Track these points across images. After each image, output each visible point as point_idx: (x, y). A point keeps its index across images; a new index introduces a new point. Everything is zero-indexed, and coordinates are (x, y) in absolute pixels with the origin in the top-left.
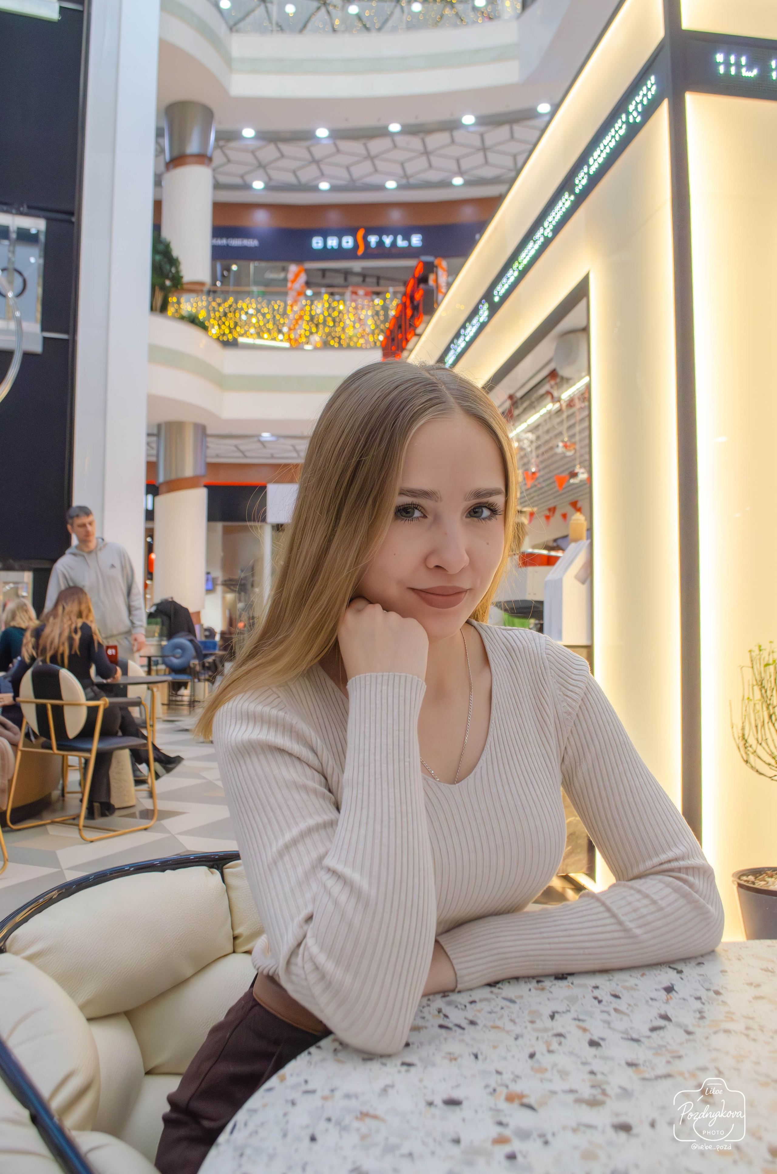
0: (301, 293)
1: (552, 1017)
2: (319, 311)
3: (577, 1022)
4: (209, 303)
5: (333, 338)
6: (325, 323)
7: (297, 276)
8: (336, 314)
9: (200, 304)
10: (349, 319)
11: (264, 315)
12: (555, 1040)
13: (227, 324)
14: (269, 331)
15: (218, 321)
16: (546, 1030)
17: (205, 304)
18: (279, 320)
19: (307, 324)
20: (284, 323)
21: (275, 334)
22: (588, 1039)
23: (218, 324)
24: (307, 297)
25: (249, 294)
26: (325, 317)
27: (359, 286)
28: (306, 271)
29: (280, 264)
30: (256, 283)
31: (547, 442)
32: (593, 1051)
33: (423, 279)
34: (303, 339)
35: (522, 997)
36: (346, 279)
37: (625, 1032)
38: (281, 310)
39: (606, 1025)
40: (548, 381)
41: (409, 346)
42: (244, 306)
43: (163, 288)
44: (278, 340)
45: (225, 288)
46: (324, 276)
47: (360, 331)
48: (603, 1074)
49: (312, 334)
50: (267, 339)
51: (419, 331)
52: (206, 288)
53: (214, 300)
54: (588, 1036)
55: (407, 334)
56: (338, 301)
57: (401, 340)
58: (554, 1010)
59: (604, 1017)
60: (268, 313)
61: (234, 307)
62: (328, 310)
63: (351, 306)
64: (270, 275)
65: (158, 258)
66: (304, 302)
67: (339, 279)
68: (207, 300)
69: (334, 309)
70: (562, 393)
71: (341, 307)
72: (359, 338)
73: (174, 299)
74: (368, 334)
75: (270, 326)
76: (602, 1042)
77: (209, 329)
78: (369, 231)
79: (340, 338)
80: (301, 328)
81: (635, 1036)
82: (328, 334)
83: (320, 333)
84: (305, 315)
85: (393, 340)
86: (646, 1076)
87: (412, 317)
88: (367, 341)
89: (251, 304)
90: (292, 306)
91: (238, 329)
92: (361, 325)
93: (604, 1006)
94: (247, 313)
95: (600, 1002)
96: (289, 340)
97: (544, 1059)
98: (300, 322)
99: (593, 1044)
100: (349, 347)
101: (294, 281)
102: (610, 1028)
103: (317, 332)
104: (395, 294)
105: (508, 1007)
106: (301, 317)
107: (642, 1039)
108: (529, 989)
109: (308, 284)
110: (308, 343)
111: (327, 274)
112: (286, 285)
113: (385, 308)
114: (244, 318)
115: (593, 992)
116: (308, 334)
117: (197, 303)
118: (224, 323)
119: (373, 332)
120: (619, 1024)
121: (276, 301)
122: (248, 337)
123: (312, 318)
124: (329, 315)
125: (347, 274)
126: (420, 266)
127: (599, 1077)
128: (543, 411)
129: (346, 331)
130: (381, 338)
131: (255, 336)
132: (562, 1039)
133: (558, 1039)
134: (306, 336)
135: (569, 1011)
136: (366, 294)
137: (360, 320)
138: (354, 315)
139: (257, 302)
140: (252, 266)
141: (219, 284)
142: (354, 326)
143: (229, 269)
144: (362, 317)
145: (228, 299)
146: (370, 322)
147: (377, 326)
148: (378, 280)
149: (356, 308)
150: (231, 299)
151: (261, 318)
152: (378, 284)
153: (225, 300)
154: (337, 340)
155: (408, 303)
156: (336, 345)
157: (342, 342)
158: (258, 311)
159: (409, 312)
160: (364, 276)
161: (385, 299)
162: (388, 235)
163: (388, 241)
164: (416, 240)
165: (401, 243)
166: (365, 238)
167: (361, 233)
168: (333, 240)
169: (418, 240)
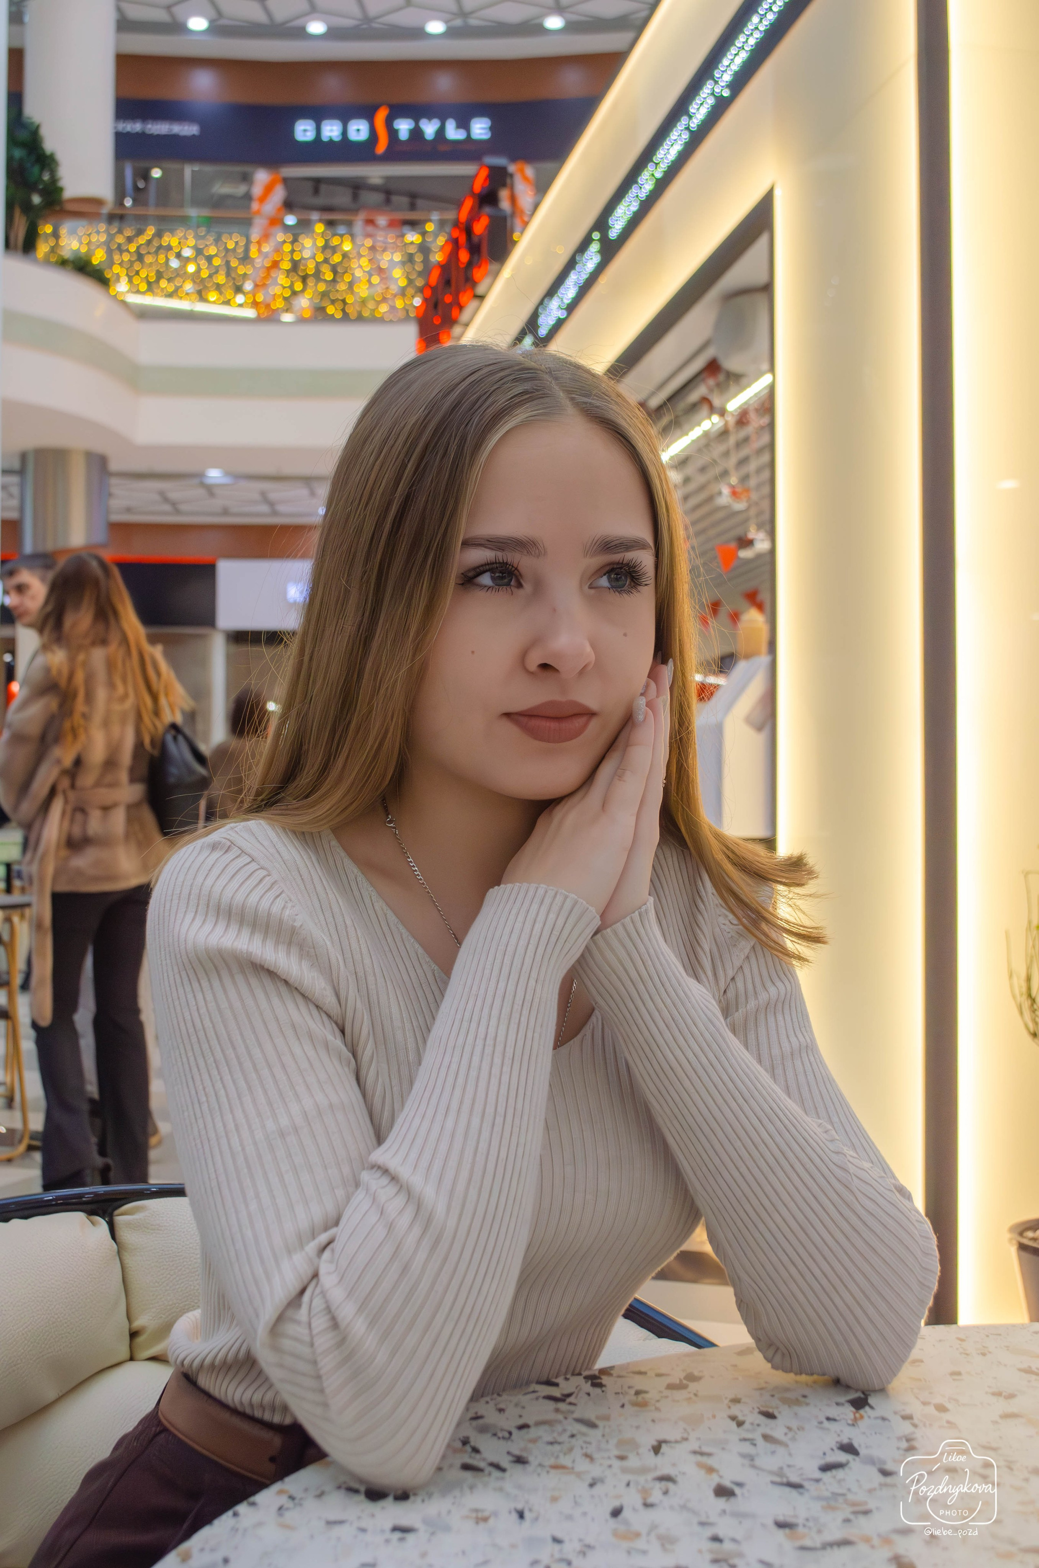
0: (276, 221)
1: (656, 1449)
2: (307, 254)
3: (699, 1458)
4: (111, 238)
5: (333, 302)
6: (317, 275)
7: (269, 189)
8: (337, 259)
9: (94, 239)
10: (360, 267)
11: (209, 259)
12: (658, 1486)
13: (143, 274)
14: (218, 287)
15: (127, 269)
16: (644, 1470)
17: (103, 238)
18: (236, 267)
19: (287, 277)
20: (245, 274)
21: (229, 293)
22: (713, 1484)
23: (127, 275)
24: (287, 228)
25: (184, 221)
26: (318, 265)
27: (378, 208)
28: (286, 181)
29: (239, 169)
30: (197, 203)
31: (702, 488)
32: (721, 1503)
33: (489, 198)
34: (279, 304)
35: (607, 1418)
36: (355, 197)
37: (780, 1472)
38: (240, 250)
39: (746, 1462)
40: (703, 380)
41: (465, 316)
42: (174, 242)
43: (27, 208)
44: (236, 303)
45: (140, 211)
46: (316, 191)
47: (379, 290)
48: (734, 1540)
49: (294, 293)
50: (214, 302)
51: (480, 289)
52: (105, 210)
53: (120, 231)
54: (715, 1480)
55: (461, 295)
56: (341, 236)
57: (451, 305)
58: (661, 1437)
59: (747, 1448)
60: (216, 255)
61: (155, 243)
62: (323, 252)
63: (363, 245)
64: (222, 189)
65: (18, 153)
66: (280, 237)
67: (343, 198)
68: (107, 231)
69: (334, 250)
70: (728, 400)
71: (347, 246)
72: (378, 303)
73: (48, 229)
74: (395, 296)
75: (221, 279)
76: (737, 1490)
77: (111, 283)
78: (398, 111)
79: (344, 301)
80: (277, 284)
81: (794, 1479)
82: (324, 295)
83: (308, 294)
84: (282, 259)
85: (436, 306)
86: (808, 1542)
87: (470, 264)
88: (393, 308)
89: (187, 239)
90: (259, 243)
91: (163, 283)
92: (382, 279)
93: (748, 1431)
94: (179, 255)
95: (740, 1424)
96: (255, 304)
97: (638, 1519)
98: (273, 274)
99: (722, 1492)
100: (360, 319)
101: (263, 199)
102: (753, 1466)
103: (303, 291)
104: (442, 224)
105: (584, 1434)
106: (275, 265)
107: (806, 1484)
108: (621, 1404)
109: (289, 206)
110: (287, 310)
111: (323, 188)
112: (248, 207)
113: (424, 249)
114: (174, 264)
115: (729, 1407)
116: (287, 294)
117: (89, 235)
118: (137, 273)
119: (403, 292)
120: (770, 1459)
121: (231, 234)
122: (181, 298)
123: (295, 265)
124: (326, 261)
125: (357, 186)
126: (484, 173)
127: (727, 1546)
128: (696, 433)
129: (356, 289)
130: (417, 301)
131: (195, 296)
132: (670, 1485)
133: (664, 1484)
134: (285, 299)
135: (686, 1439)
136: (393, 224)
137: (380, 271)
138: (370, 261)
139: (197, 236)
140: (188, 170)
141: (128, 202)
142: (369, 282)
143: (146, 176)
144: (384, 264)
145: (145, 230)
146: (397, 273)
147: (411, 282)
148: (413, 199)
149: (373, 249)
150: (150, 231)
151: (203, 262)
152: (412, 207)
153: (140, 232)
154: (339, 304)
155: (463, 239)
156: (338, 315)
157: (351, 311)
158: (199, 251)
159: (464, 256)
160: (388, 190)
161: (424, 234)
162: (430, 118)
163: (429, 129)
164: (480, 129)
165: (453, 133)
166: (389, 123)
167: (381, 116)
168: (332, 125)
169: (483, 129)
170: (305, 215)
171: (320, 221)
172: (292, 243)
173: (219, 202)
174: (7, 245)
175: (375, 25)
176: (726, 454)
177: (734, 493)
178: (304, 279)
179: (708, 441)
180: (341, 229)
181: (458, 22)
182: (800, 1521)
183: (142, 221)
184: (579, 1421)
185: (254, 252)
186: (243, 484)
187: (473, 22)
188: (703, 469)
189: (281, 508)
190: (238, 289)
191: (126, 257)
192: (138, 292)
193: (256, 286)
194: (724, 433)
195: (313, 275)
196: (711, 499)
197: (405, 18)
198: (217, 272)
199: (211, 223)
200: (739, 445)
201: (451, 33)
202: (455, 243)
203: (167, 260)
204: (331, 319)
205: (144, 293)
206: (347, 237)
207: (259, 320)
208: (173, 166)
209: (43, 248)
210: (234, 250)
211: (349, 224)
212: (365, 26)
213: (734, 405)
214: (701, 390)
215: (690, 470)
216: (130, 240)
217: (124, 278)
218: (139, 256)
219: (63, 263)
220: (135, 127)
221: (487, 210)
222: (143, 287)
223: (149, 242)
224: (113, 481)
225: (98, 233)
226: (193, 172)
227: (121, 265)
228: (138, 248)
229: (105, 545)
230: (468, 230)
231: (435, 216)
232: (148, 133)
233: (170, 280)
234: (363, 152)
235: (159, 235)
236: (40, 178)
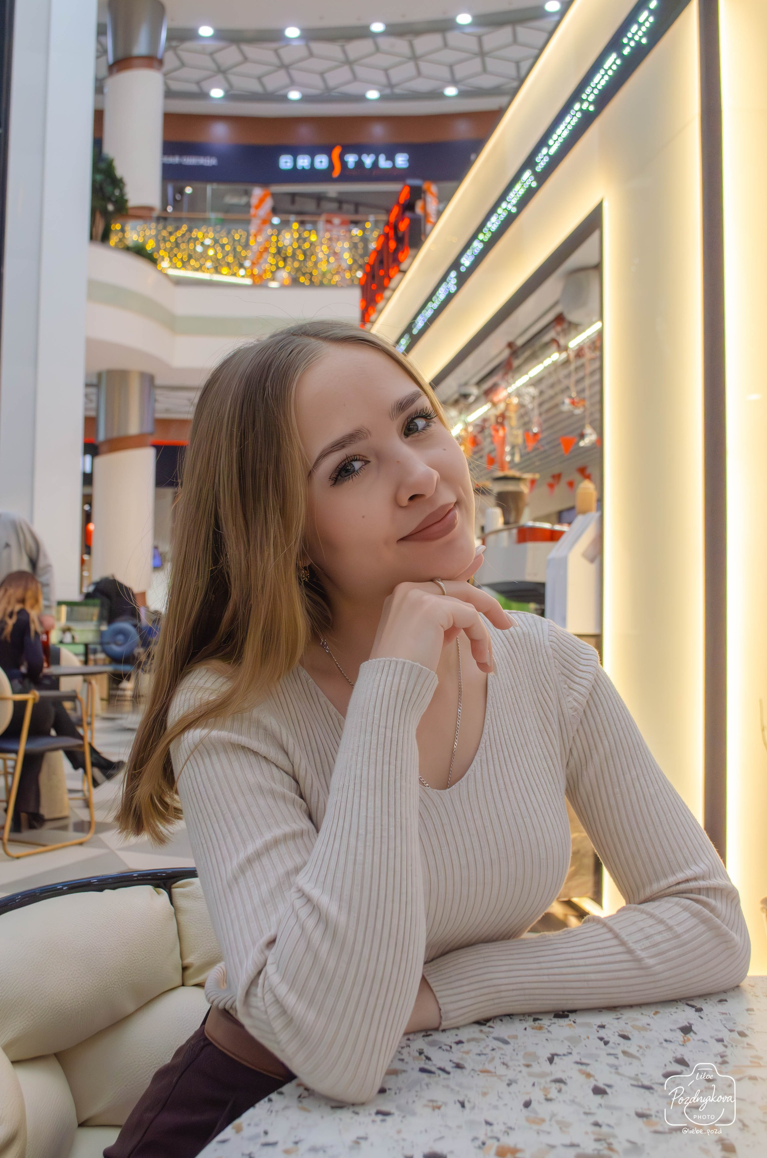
0: (266, 221)
1: (551, 1060)
2: (287, 242)
3: (580, 1067)
4: (159, 232)
5: (304, 274)
6: (294, 256)
7: (262, 201)
8: (306, 246)
9: (148, 233)
10: (322, 252)
11: (223, 246)
12: (555, 1086)
13: (179, 256)
14: (228, 265)
15: (169, 253)
16: (543, 1075)
17: (153, 232)
18: (241, 252)
19: (274, 257)
20: (246, 256)
21: (235, 268)
22: (592, 1086)
23: (169, 257)
24: (273, 226)
25: (205, 221)
26: (294, 250)
27: (334, 213)
28: (274, 195)
29: (242, 187)
30: (214, 209)
31: (552, 398)
32: (598, 1099)
33: (409, 207)
34: (269, 275)
35: (515, 1037)
36: (319, 205)
37: (636, 1078)
38: (243, 241)
39: (613, 1070)
40: (554, 327)
41: (392, 284)
42: (200, 235)
43: (105, 213)
44: (239, 275)
45: (178, 215)
46: (293, 202)
47: (334, 266)
48: (609, 1126)
49: (278, 268)
50: (226, 275)
51: (403, 266)
52: (155, 214)
53: (165, 228)
54: (592, 1083)
55: (389, 270)
56: (310, 231)
57: (383, 277)
58: (553, 1052)
59: (612, 1060)
60: (227, 244)
61: (187, 236)
62: (297, 242)
63: (324, 237)
64: (231, 200)
65: (99, 177)
66: (269, 231)
67: (310, 206)
68: (156, 228)
69: (305, 240)
70: (570, 340)
71: (313, 238)
72: (333, 275)
73: (117, 227)
74: (344, 270)
75: (230, 259)
76: (608, 1090)
77: (158, 262)
78: (347, 149)
79: (311, 274)
80: (267, 262)
81: (646, 1083)
82: (298, 270)
83: (288, 268)
84: (271, 246)
85: (373, 277)
86: (659, 1128)
87: (396, 251)
88: (343, 278)
89: (208, 233)
90: (255, 236)
91: (192, 262)
92: (336, 260)
93: (613, 1048)
94: (202, 244)
95: (606, 1043)
96: (252, 276)
97: (541, 1109)
98: (265, 255)
99: (598, 1091)
100: (321, 285)
101: (258, 207)
102: (618, 1073)
103: (284, 267)
104: (376, 223)
105: (500, 1048)
106: (266, 249)
107: (654, 1086)
108: (524, 1028)
109: (275, 211)
110: (273, 279)
111: (297, 199)
112: (249, 212)
113: (364, 240)
114: (199, 249)
115: (598, 1031)
116: (274, 269)
117: (144, 231)
118: (176, 255)
119: (350, 268)
120: (630, 1069)
121: (237, 230)
122: (204, 272)
123: (279, 251)
124: (299, 247)
125: (319, 198)
126: (406, 190)
127: (605, 1129)
128: (548, 362)
129: (319, 266)
130: (360, 274)
131: (213, 270)
132: (562, 1085)
133: (558, 1085)
134: (272, 272)
135: (570, 1053)
136: (343, 223)
137: (335, 254)
138: (328, 247)
139: (215, 231)
140: (209, 188)
141: (170, 209)
142: (328, 261)
143: (181, 192)
144: (337, 250)
145: (181, 227)
146: (346, 255)
147: (355, 261)
148: (357, 206)
149: (330, 239)
150: (184, 228)
151: (219, 248)
152: (356, 212)
153: (178, 228)
154: (308, 276)
155: (392, 234)
156: (307, 283)
157: (316, 280)
158: (216, 241)
159: (392, 245)
160: (340, 201)
161: (364, 229)
162: (368, 154)
163: (368, 161)
164: (402, 160)
165: (384, 163)
166: (341, 157)
167: (337, 152)
168: (304, 159)
169: (403, 161)
170: (285, 217)
171: (296, 221)
172: (278, 235)
173: (229, 209)
174: (92, 237)
175: (333, 93)
176: (568, 376)
177: (573, 403)
178: (285, 259)
179: (556, 367)
180: (309, 226)
181: (388, 91)
182: (653, 1113)
183: (178, 221)
184: (496, 1039)
185: (252, 242)
187: (397, 91)
188: (552, 386)
190: (241, 266)
191: (168, 245)
192: (176, 268)
193: (253, 264)
194: (566, 362)
195: (291, 257)
196: (556, 406)
197: (352, 89)
198: (227, 255)
199: (223, 222)
200: (577, 369)
201: (383, 98)
202: (386, 236)
203: (195, 246)
204: (303, 285)
205: (180, 268)
206: (313, 231)
207: (254, 285)
208: (199, 185)
209: (114, 240)
210: (239, 240)
211: (314, 223)
212: (326, 94)
213: (574, 343)
214: (551, 334)
215: (543, 386)
216: (171, 234)
217: (167, 259)
218: (177, 245)
219: (128, 249)
220: (175, 160)
221: (408, 214)
222: (179, 264)
223: (183, 235)
224: (158, 392)
225: (150, 229)
226: (213, 189)
227: (165, 250)
228: (176, 239)
229: (151, 434)
230: (395, 228)
231: (372, 218)
232: (183, 164)
233: (197, 260)
234: (324, 176)
235: (190, 230)
236: (113, 193)
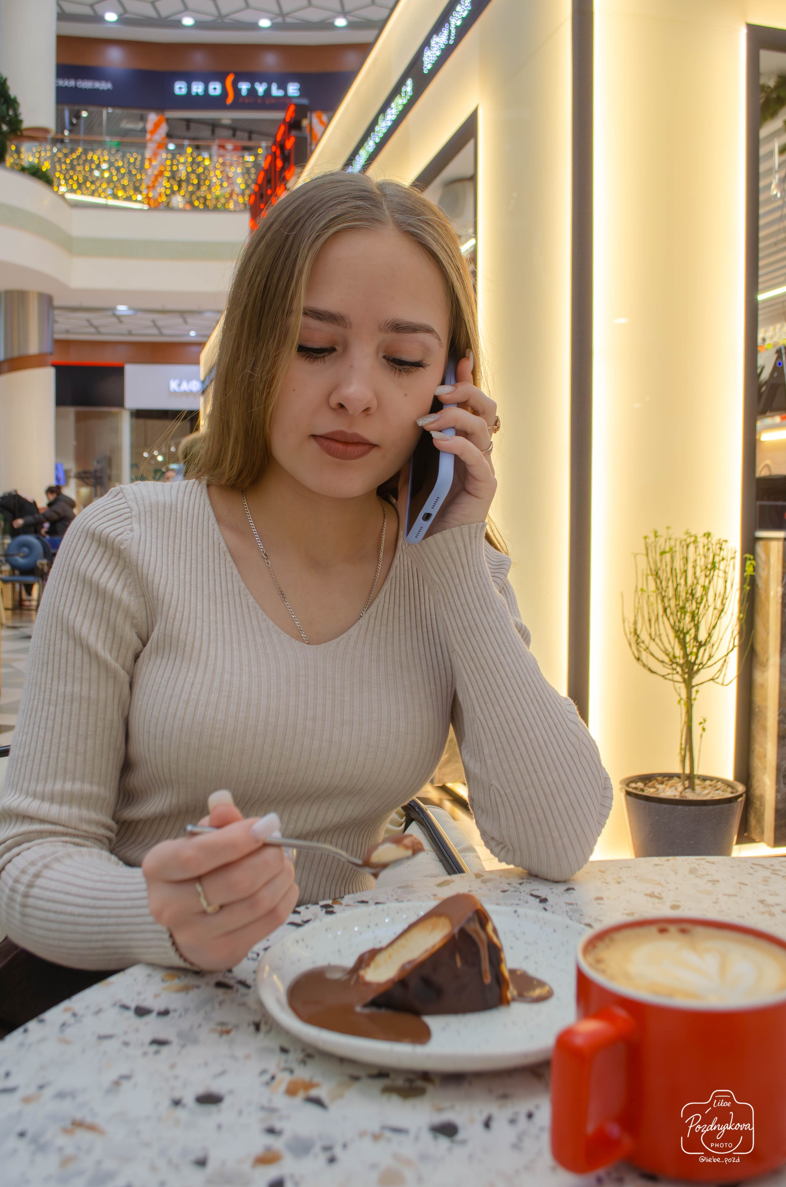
0: (162, 146)
2: (181, 167)
5: (198, 198)
6: (188, 181)
7: (157, 126)
8: (200, 170)
9: (43, 154)
10: (215, 176)
11: (118, 169)
13: (75, 178)
14: (124, 188)
17: (49, 154)
18: (136, 175)
19: (168, 181)
20: (141, 179)
21: (131, 193)
24: (168, 151)
25: (101, 144)
26: (188, 173)
27: (228, 139)
28: (168, 120)
29: (138, 112)
30: (110, 133)
33: (295, 125)
34: (164, 199)
36: (213, 132)
38: (138, 163)
42: (95, 157)
44: (135, 200)
45: (74, 138)
46: (188, 128)
47: (228, 191)
49: (173, 192)
50: (122, 199)
52: (51, 136)
53: (60, 150)
55: (278, 189)
60: (122, 167)
61: (83, 158)
62: (191, 166)
63: (218, 161)
64: (127, 125)
66: (164, 156)
68: (51, 150)
69: (199, 164)
71: (207, 162)
72: (227, 199)
73: (13, 147)
74: (238, 195)
75: (125, 182)
77: (55, 185)
78: (240, 77)
79: (205, 198)
80: (162, 186)
82: (192, 193)
83: (182, 192)
84: (165, 170)
87: (283, 169)
88: (237, 203)
89: (104, 156)
90: (151, 159)
91: (89, 186)
92: (229, 184)
94: (98, 167)
96: (148, 200)
98: (160, 179)
100: (215, 209)
101: (153, 132)
103: (178, 190)
106: (161, 173)
109: (169, 136)
110: (169, 203)
111: (192, 125)
112: (145, 136)
113: (256, 164)
114: (96, 174)
116: (169, 192)
117: (40, 152)
118: (71, 177)
119: (243, 193)
121: (132, 153)
122: (100, 195)
124: (193, 171)
125: (214, 126)
126: (292, 108)
129: (212, 189)
131: (109, 194)
134: (167, 195)
136: (236, 149)
137: (229, 178)
138: (222, 172)
139: (110, 154)
140: (106, 112)
141: (66, 133)
142: (221, 185)
143: (78, 116)
144: (231, 175)
145: (77, 149)
146: (239, 180)
147: (248, 186)
148: (251, 134)
149: (223, 164)
150: (80, 150)
151: (114, 172)
152: (250, 139)
153: (73, 151)
154: (202, 200)
155: (278, 153)
156: (201, 207)
157: (208, 203)
158: (111, 164)
159: (279, 163)
160: (234, 129)
161: (256, 156)
162: (261, 81)
163: (261, 89)
164: (293, 89)
165: (276, 92)
166: (235, 84)
167: (230, 79)
168: (198, 86)
169: (296, 90)
170: (180, 142)
171: (190, 146)
172: (172, 160)
173: (125, 133)
175: (226, 20)
178: (179, 183)
180: (203, 151)
181: (279, 17)
183: (74, 144)
185: (147, 165)
186: (140, 315)
187: (289, 19)
189: (165, 331)
190: (137, 190)
191: (64, 167)
192: (72, 190)
193: (149, 188)
195: (185, 181)
197: (245, 16)
198: (123, 177)
199: (120, 146)
201: (274, 26)
202: (274, 155)
203: (91, 169)
204: (198, 209)
205: (75, 192)
206: (207, 157)
207: (151, 209)
208: (95, 109)
209: (9, 161)
210: (134, 163)
211: (208, 148)
212: (219, 21)
216: (66, 156)
217: (63, 182)
218: (73, 167)
219: (23, 170)
220: (71, 83)
221: (294, 133)
222: (75, 187)
223: (79, 157)
224: (56, 312)
225: (46, 151)
226: (108, 113)
227: (60, 172)
228: (72, 161)
229: (51, 354)
230: (282, 147)
231: (264, 144)
232: (79, 86)
233: (92, 183)
234: (218, 103)
235: (85, 152)
236: (8, 114)
